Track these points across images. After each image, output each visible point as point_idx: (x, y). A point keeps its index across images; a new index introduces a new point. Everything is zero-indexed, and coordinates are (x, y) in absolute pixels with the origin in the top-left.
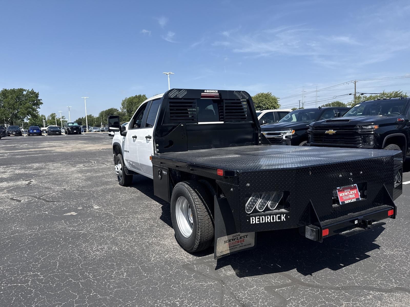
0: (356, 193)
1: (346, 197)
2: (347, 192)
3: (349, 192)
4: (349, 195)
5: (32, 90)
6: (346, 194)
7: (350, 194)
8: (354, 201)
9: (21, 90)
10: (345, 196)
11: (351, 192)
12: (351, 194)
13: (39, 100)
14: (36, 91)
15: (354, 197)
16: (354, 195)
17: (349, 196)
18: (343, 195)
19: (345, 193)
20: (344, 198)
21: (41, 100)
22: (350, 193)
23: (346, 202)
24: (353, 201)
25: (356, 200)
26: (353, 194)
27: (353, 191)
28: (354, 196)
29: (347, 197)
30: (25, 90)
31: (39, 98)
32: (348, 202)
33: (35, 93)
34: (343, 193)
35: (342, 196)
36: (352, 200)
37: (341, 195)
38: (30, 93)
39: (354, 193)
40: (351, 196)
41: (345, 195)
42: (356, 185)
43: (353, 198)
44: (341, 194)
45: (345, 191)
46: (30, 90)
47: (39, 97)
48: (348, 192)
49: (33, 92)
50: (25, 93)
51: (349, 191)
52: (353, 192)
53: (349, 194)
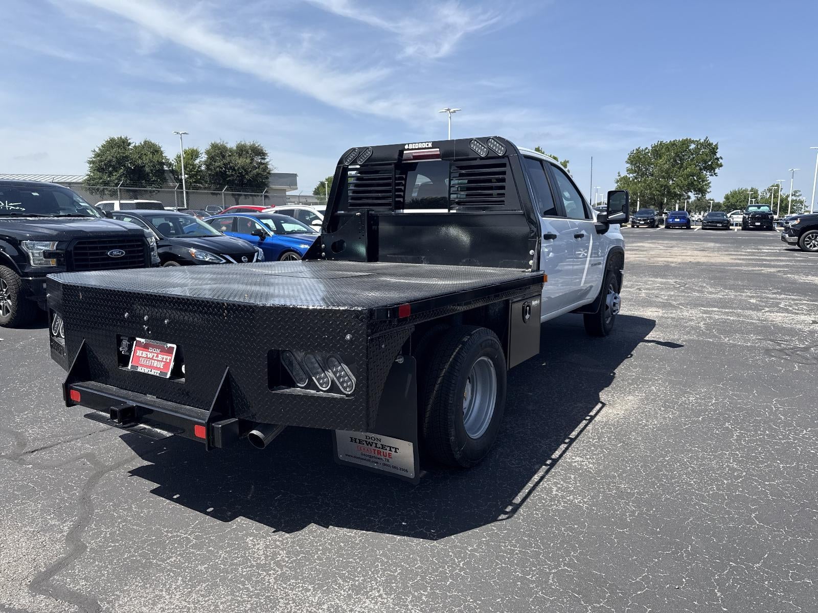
0: (168, 361)
1: (145, 361)
2: (154, 353)
3: (155, 355)
4: (155, 360)
5: (705, 141)
6: (150, 355)
7: (157, 358)
8: (155, 374)
9: (686, 143)
10: (145, 358)
11: (160, 355)
12: (158, 361)
13: (717, 159)
14: (713, 141)
15: (162, 367)
16: (163, 363)
17: (153, 361)
18: (143, 356)
19: (148, 353)
20: (142, 361)
21: (721, 158)
22: (157, 356)
23: (140, 369)
24: (152, 373)
25: (158, 375)
26: (162, 361)
27: (165, 357)
28: (161, 365)
29: (148, 362)
30: (693, 142)
31: (718, 155)
32: (142, 371)
33: (710, 144)
34: (144, 352)
35: (140, 355)
36: (151, 371)
37: (139, 353)
38: (702, 144)
39: (164, 360)
40: (155, 364)
41: (146, 356)
42: (175, 346)
43: (156, 368)
44: (141, 352)
45: (150, 350)
46: (702, 141)
47: (717, 152)
48: (156, 353)
49: (707, 144)
50: (693, 146)
51: (158, 354)
52: (163, 358)
53: (154, 358)
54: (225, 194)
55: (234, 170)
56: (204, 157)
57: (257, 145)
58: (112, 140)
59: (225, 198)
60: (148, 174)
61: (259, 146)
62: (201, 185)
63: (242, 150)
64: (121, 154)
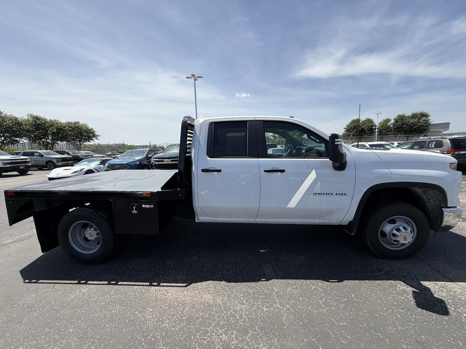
54: (399, 137)
55: (407, 125)
56: (393, 121)
57: (424, 112)
58: (354, 120)
59: (399, 138)
60: (366, 130)
61: (425, 112)
62: (390, 133)
63: (414, 116)
64: (356, 125)
